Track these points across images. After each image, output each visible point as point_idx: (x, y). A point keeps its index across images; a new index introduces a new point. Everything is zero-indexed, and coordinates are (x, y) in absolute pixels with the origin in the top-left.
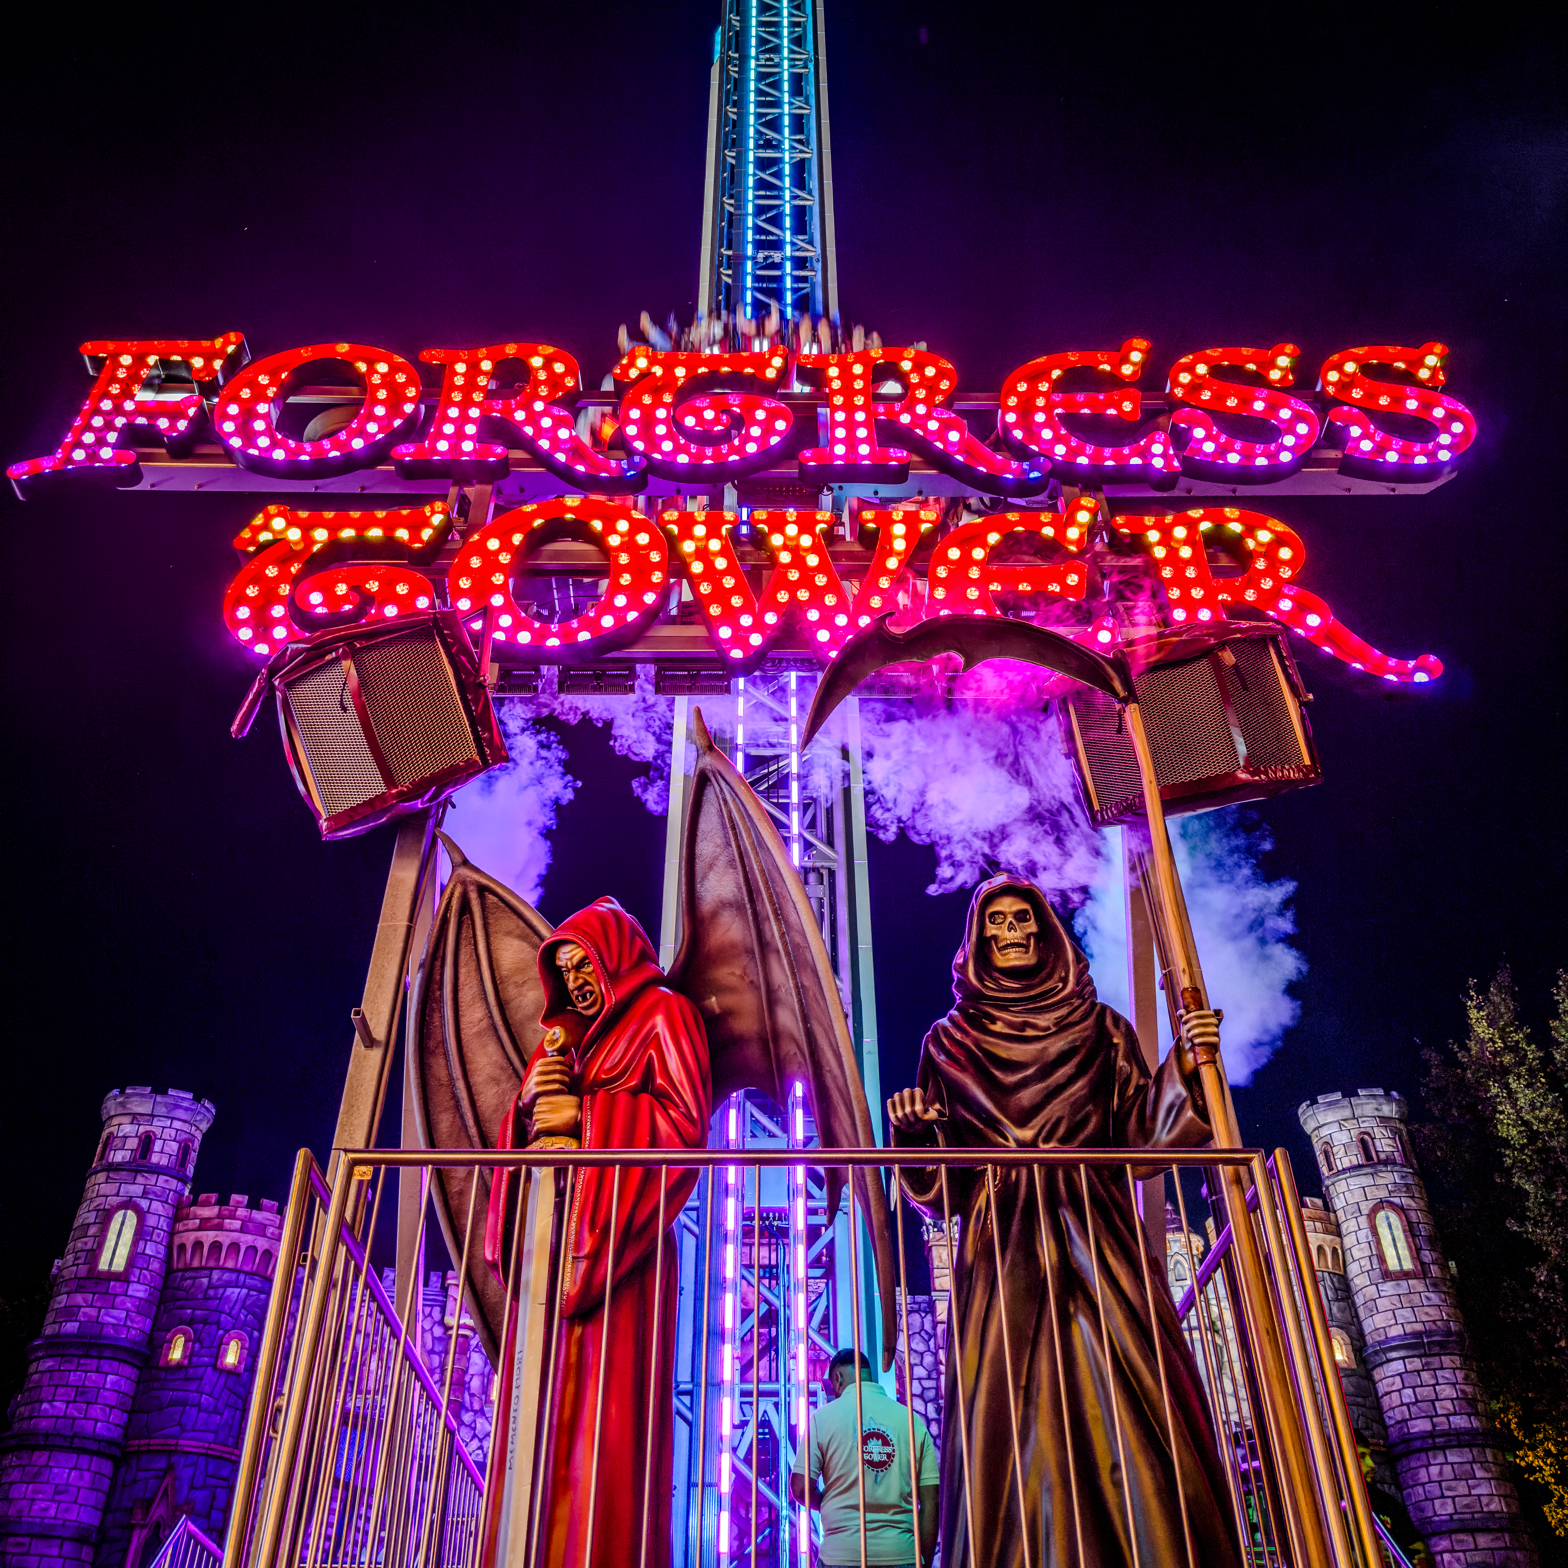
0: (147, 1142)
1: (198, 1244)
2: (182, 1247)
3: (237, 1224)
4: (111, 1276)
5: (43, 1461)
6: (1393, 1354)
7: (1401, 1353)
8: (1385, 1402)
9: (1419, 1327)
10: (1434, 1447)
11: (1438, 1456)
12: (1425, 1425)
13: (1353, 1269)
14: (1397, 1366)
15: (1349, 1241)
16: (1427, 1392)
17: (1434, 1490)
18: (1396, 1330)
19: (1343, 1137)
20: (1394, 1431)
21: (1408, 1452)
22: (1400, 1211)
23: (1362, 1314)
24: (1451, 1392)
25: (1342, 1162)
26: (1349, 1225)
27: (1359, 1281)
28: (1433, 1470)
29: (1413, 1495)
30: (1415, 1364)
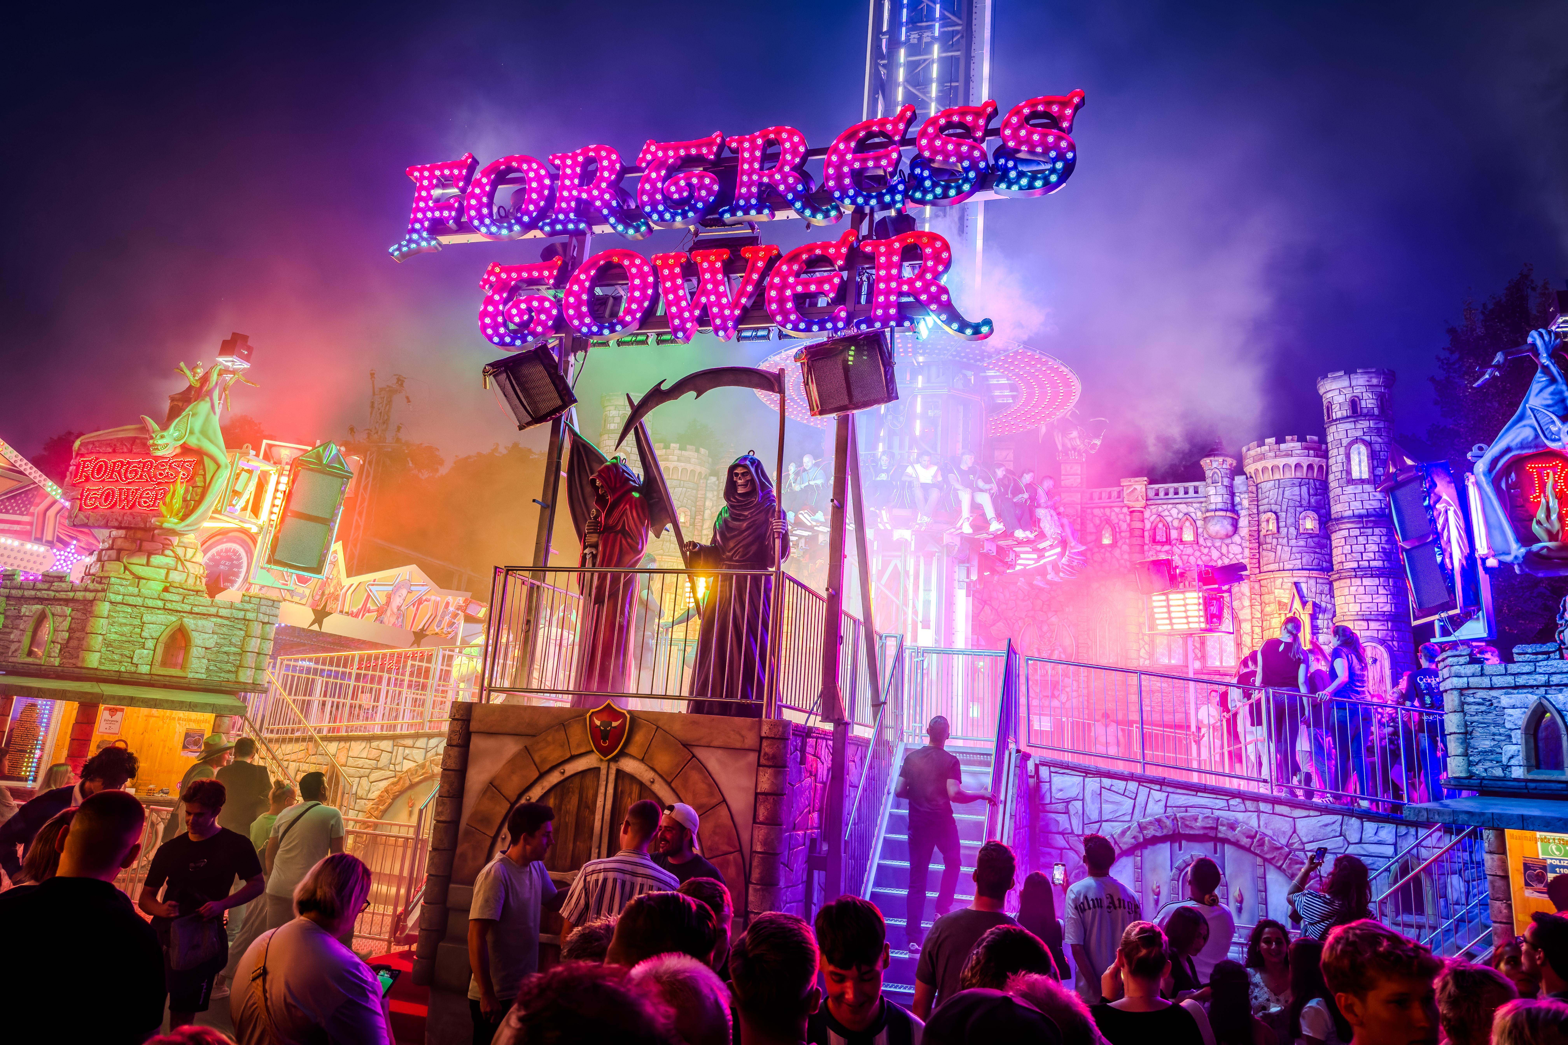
6: (1343, 526)
7: (1349, 526)
8: (1335, 552)
9: (1364, 512)
10: (1356, 577)
11: (1357, 581)
12: (1355, 565)
13: (1331, 477)
14: (1345, 533)
15: (1331, 461)
16: (1361, 548)
17: (1351, 599)
18: (1350, 513)
19: (1340, 399)
20: (1336, 567)
21: (1340, 579)
22: (1368, 444)
23: (1332, 503)
24: (1375, 548)
25: (1337, 413)
26: (1332, 453)
27: (1333, 484)
28: (1353, 589)
29: (1338, 601)
30: (1357, 532)
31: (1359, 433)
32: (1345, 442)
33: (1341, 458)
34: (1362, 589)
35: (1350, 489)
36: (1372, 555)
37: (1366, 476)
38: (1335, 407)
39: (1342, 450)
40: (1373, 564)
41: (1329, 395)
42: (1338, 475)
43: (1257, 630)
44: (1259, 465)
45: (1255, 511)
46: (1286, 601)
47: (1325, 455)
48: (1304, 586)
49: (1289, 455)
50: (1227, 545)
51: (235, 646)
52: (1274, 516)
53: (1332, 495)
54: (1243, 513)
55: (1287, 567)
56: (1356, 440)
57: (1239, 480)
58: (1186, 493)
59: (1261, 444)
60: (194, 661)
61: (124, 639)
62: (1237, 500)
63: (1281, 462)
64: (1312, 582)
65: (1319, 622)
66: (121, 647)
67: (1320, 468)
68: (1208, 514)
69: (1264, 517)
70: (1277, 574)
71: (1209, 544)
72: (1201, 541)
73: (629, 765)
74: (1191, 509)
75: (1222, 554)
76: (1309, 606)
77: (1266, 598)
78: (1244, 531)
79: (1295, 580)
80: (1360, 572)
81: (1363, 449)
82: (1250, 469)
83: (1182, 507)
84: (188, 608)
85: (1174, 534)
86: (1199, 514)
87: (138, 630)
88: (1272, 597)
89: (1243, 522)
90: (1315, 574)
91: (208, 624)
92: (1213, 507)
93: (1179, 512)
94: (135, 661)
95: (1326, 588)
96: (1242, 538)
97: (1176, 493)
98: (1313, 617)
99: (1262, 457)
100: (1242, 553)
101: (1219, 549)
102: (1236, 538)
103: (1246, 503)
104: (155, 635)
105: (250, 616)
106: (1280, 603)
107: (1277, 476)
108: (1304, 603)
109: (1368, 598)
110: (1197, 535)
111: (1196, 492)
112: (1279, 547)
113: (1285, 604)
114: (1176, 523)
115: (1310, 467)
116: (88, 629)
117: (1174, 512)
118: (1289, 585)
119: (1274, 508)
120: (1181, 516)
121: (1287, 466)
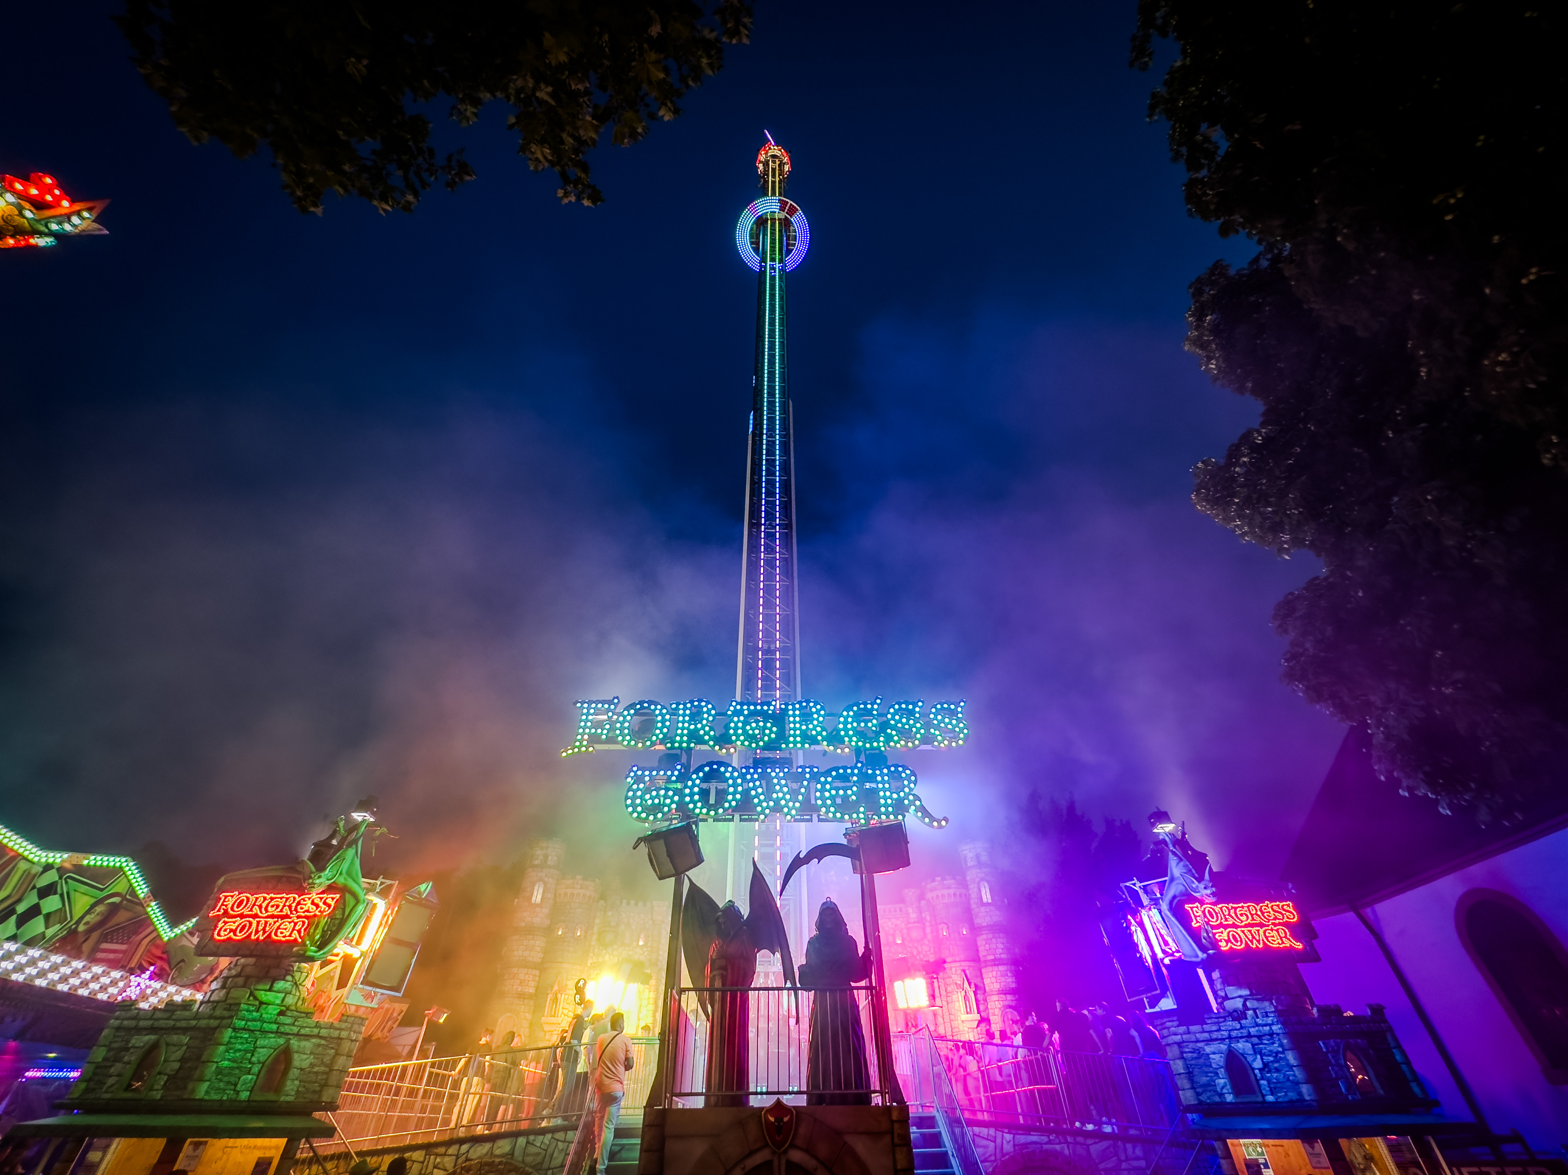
0: (546, 857)
1: (566, 894)
2: (560, 894)
3: (579, 886)
4: (536, 905)
5: (516, 972)
6: (983, 932)
7: (986, 932)
8: (980, 949)
9: (992, 923)
10: (995, 965)
11: (996, 968)
12: (992, 957)
13: (972, 901)
14: (984, 937)
15: (970, 892)
16: (994, 946)
17: (994, 980)
18: (984, 924)
19: (970, 855)
20: (982, 959)
21: (986, 967)
22: (988, 882)
23: (974, 917)
24: (1001, 946)
25: (970, 864)
26: (971, 886)
27: (973, 906)
28: (994, 973)
29: (987, 981)
30: (990, 936)
31: (983, 875)
32: (977, 880)
33: (976, 890)
34: (999, 973)
35: (983, 909)
36: (1001, 951)
37: (990, 901)
38: (969, 860)
39: (976, 885)
40: (1002, 956)
41: (964, 852)
42: (976, 900)
43: (945, 1003)
44: (934, 894)
45: (934, 923)
46: (959, 982)
47: (966, 887)
48: (967, 972)
49: (949, 888)
50: (921, 945)
51: (326, 1066)
52: (946, 926)
53: (973, 912)
54: (927, 924)
55: (957, 959)
56: (982, 879)
57: (923, 903)
58: (895, 911)
59: (933, 880)
60: (289, 1083)
61: (235, 1065)
62: (923, 915)
63: (946, 892)
64: (971, 969)
65: (979, 996)
66: (229, 1074)
67: (966, 895)
68: (910, 925)
69: (941, 926)
70: (953, 965)
71: (911, 945)
72: (906, 943)
73: (796, 1156)
74: (899, 922)
75: (919, 952)
76: (973, 986)
77: (948, 981)
78: (929, 937)
79: (962, 968)
80: (996, 962)
81: (986, 885)
82: (929, 896)
83: (893, 920)
84: (295, 1030)
85: (891, 939)
86: (903, 925)
87: (249, 1055)
88: (951, 980)
89: (928, 930)
90: (972, 964)
91: (308, 1045)
92: (912, 920)
93: (892, 924)
94: (238, 1088)
95: (979, 973)
96: (929, 941)
97: (890, 911)
98: (975, 993)
99: (933, 890)
100: (930, 951)
101: (916, 948)
102: (926, 942)
103: (928, 918)
104: (262, 1059)
105: (344, 1034)
106: (956, 984)
107: (945, 901)
108: (970, 984)
109: (1003, 979)
110: (903, 940)
111: (901, 911)
112: (951, 947)
113: (960, 985)
114: (891, 932)
115: (960, 895)
116: (204, 1058)
117: (890, 923)
118: (959, 972)
119: (945, 921)
120: (893, 926)
121: (949, 895)
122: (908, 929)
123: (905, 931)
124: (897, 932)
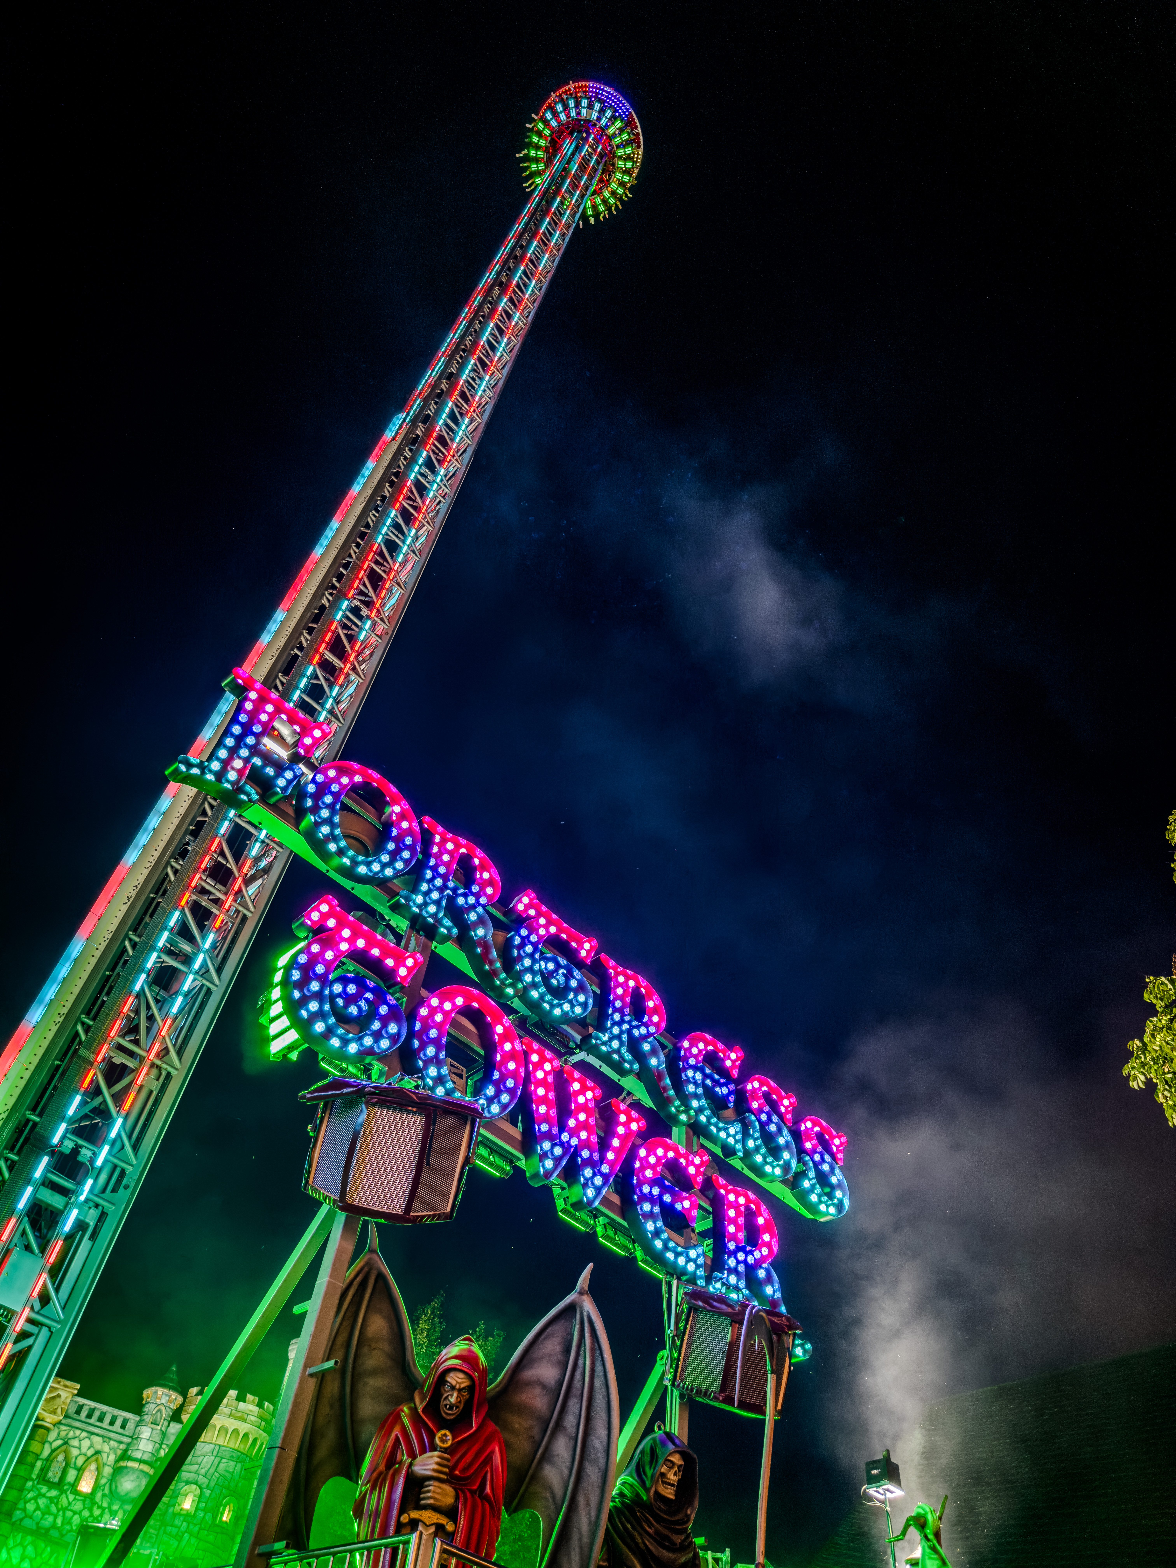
49: (243, 1418)
57: (173, 1428)
58: (112, 1423)
63: (232, 1424)
68: (128, 1463)
71: (105, 1505)
85: (71, 1476)
93: (91, 1446)
97: (101, 1419)
107: (220, 1442)
110: (96, 1487)
114: (80, 1461)
115: (255, 1442)
117: (86, 1443)
119: (201, 1480)
120: (90, 1452)
121: (236, 1431)
122: (118, 1471)
123: (107, 1471)
124: (93, 1467)
